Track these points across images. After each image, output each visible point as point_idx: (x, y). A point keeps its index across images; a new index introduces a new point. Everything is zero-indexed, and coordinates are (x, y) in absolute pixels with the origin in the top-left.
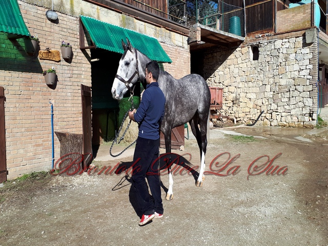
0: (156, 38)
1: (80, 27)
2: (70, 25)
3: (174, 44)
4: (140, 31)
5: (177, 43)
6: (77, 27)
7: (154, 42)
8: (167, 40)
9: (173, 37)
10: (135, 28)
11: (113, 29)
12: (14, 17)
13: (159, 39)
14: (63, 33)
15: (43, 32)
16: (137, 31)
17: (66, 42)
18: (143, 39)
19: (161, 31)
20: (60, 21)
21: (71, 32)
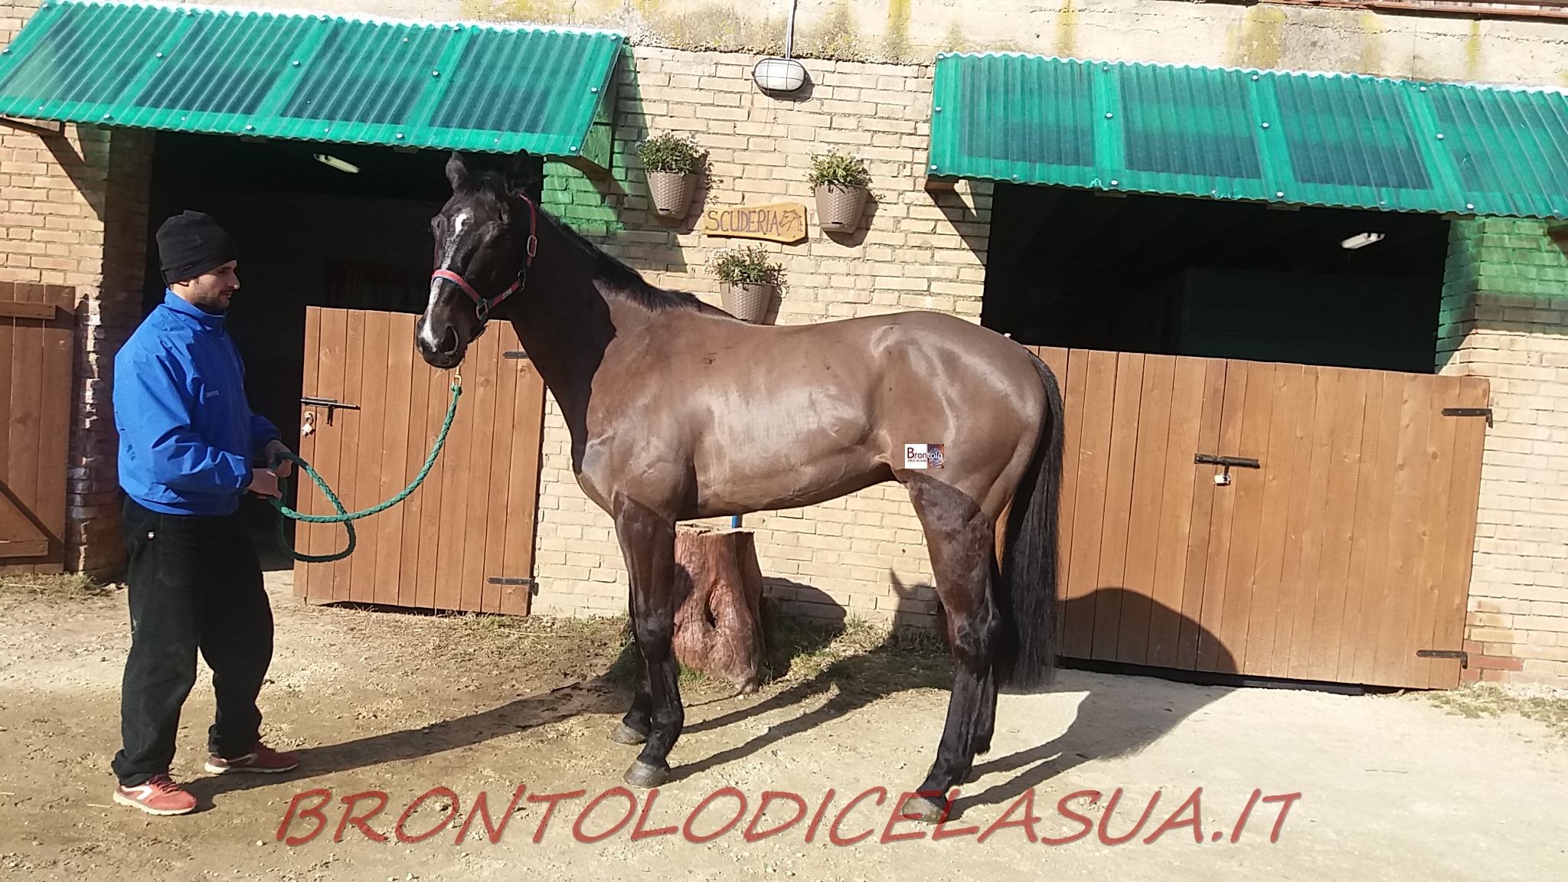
6: (918, 103)
14: (835, 136)
15: (733, 142)
20: (818, 91)
21: (882, 126)
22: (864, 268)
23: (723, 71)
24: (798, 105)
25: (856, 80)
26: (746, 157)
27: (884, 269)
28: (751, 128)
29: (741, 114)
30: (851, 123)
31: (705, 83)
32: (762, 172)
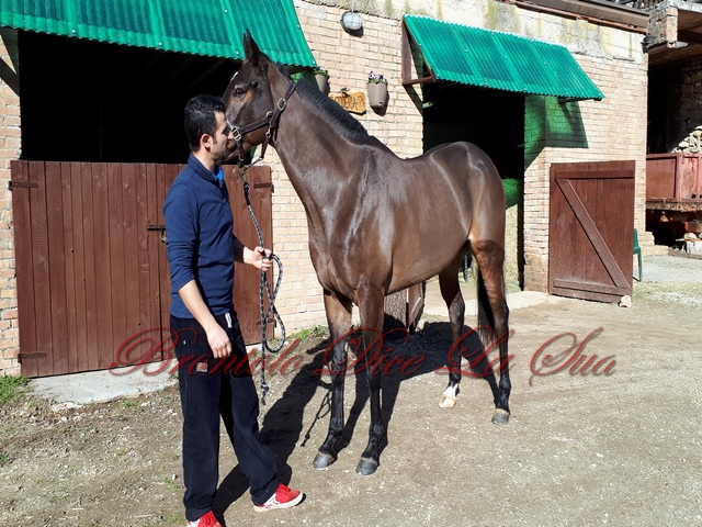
0: (564, 46)
1: (403, 39)
2: (386, 37)
3: (609, 54)
4: (527, 33)
5: (615, 51)
6: (397, 39)
7: (560, 54)
8: (591, 47)
9: (605, 38)
10: (516, 28)
11: (470, 36)
12: (289, 33)
13: (572, 47)
14: (371, 56)
15: (335, 58)
16: (522, 34)
17: (377, 73)
18: (535, 51)
19: (577, 28)
20: (365, 32)
21: (386, 51)
22: (385, 126)
23: (330, 17)
24: (357, 39)
25: (376, 26)
26: (339, 66)
27: (392, 126)
28: (341, 50)
29: (337, 42)
30: (375, 49)
31: (323, 23)
32: (347, 73)
